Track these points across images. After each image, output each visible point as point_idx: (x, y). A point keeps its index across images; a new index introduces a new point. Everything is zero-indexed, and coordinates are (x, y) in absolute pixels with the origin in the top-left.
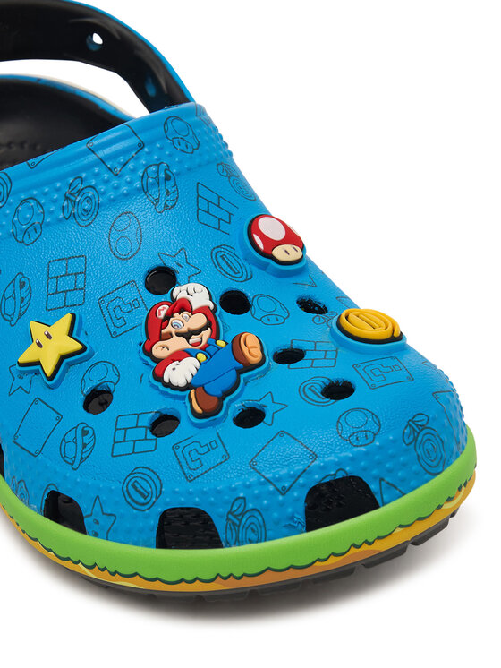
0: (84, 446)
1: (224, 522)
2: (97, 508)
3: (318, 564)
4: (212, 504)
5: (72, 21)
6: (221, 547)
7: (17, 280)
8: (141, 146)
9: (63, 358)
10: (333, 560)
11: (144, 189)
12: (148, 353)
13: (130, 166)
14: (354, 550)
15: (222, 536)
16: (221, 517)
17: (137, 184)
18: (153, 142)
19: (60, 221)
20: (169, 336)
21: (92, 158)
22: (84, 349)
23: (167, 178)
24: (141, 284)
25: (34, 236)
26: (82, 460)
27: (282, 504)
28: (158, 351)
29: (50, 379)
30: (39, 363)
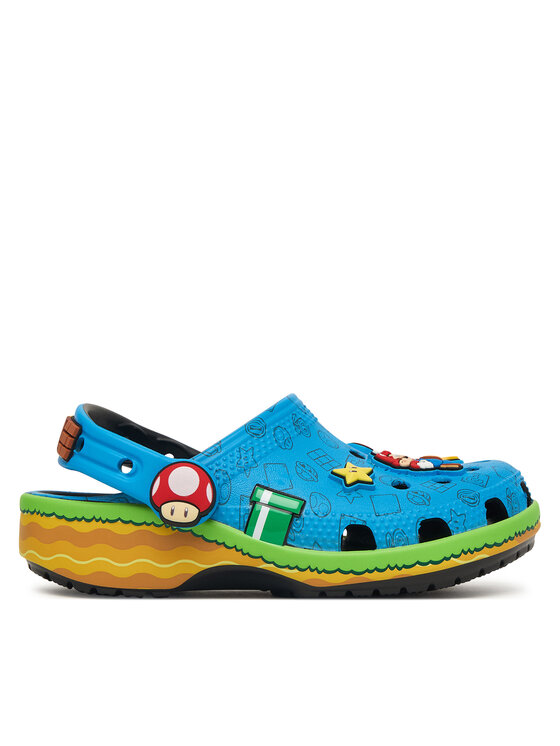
2: (453, 515)
7: (299, 465)
12: (398, 467)
19: (297, 435)
22: (372, 484)
25: (289, 444)
26: (428, 500)
29: (347, 485)
30: (344, 478)
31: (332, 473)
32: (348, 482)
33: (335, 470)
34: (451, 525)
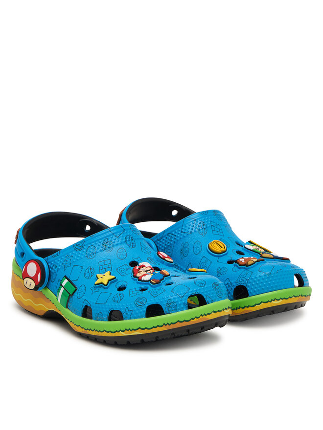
0: (120, 297)
1: (165, 306)
2: (127, 310)
3: (192, 320)
4: (162, 302)
5: (81, 220)
6: (164, 314)
7: (89, 268)
8: (124, 230)
9: (109, 281)
10: (196, 319)
11: (126, 242)
12: (135, 276)
13: (121, 236)
14: (201, 317)
15: (165, 310)
16: (164, 305)
17: (124, 241)
18: (127, 230)
19: (101, 251)
20: (141, 272)
21: (110, 233)
22: (115, 278)
23: (132, 240)
24: (128, 265)
25: (93, 256)
26: (120, 300)
27: (181, 300)
28: (138, 275)
29: (106, 285)
30: (102, 283)
31: (95, 285)
32: (106, 283)
33: (96, 283)
34: (124, 315)
